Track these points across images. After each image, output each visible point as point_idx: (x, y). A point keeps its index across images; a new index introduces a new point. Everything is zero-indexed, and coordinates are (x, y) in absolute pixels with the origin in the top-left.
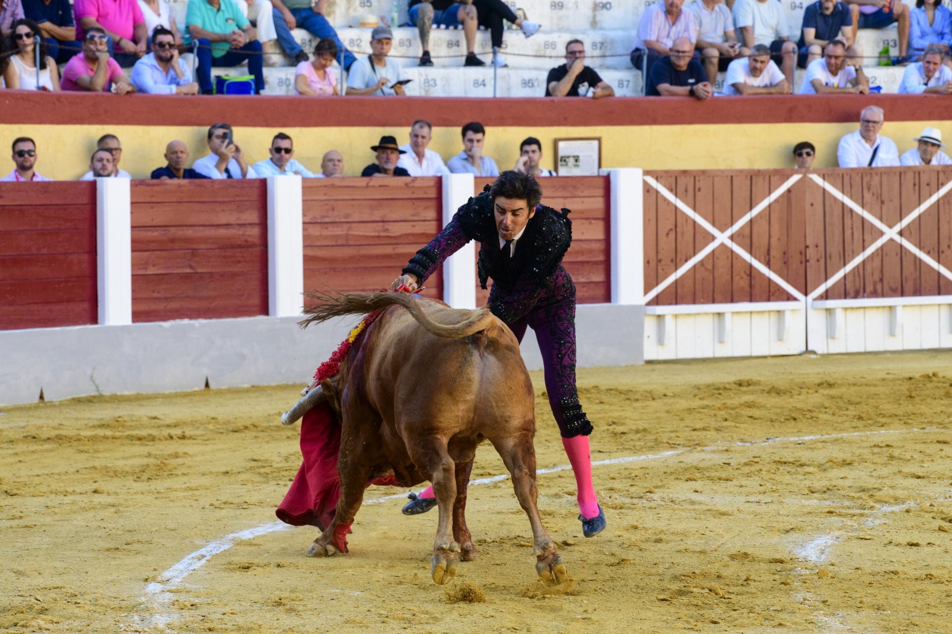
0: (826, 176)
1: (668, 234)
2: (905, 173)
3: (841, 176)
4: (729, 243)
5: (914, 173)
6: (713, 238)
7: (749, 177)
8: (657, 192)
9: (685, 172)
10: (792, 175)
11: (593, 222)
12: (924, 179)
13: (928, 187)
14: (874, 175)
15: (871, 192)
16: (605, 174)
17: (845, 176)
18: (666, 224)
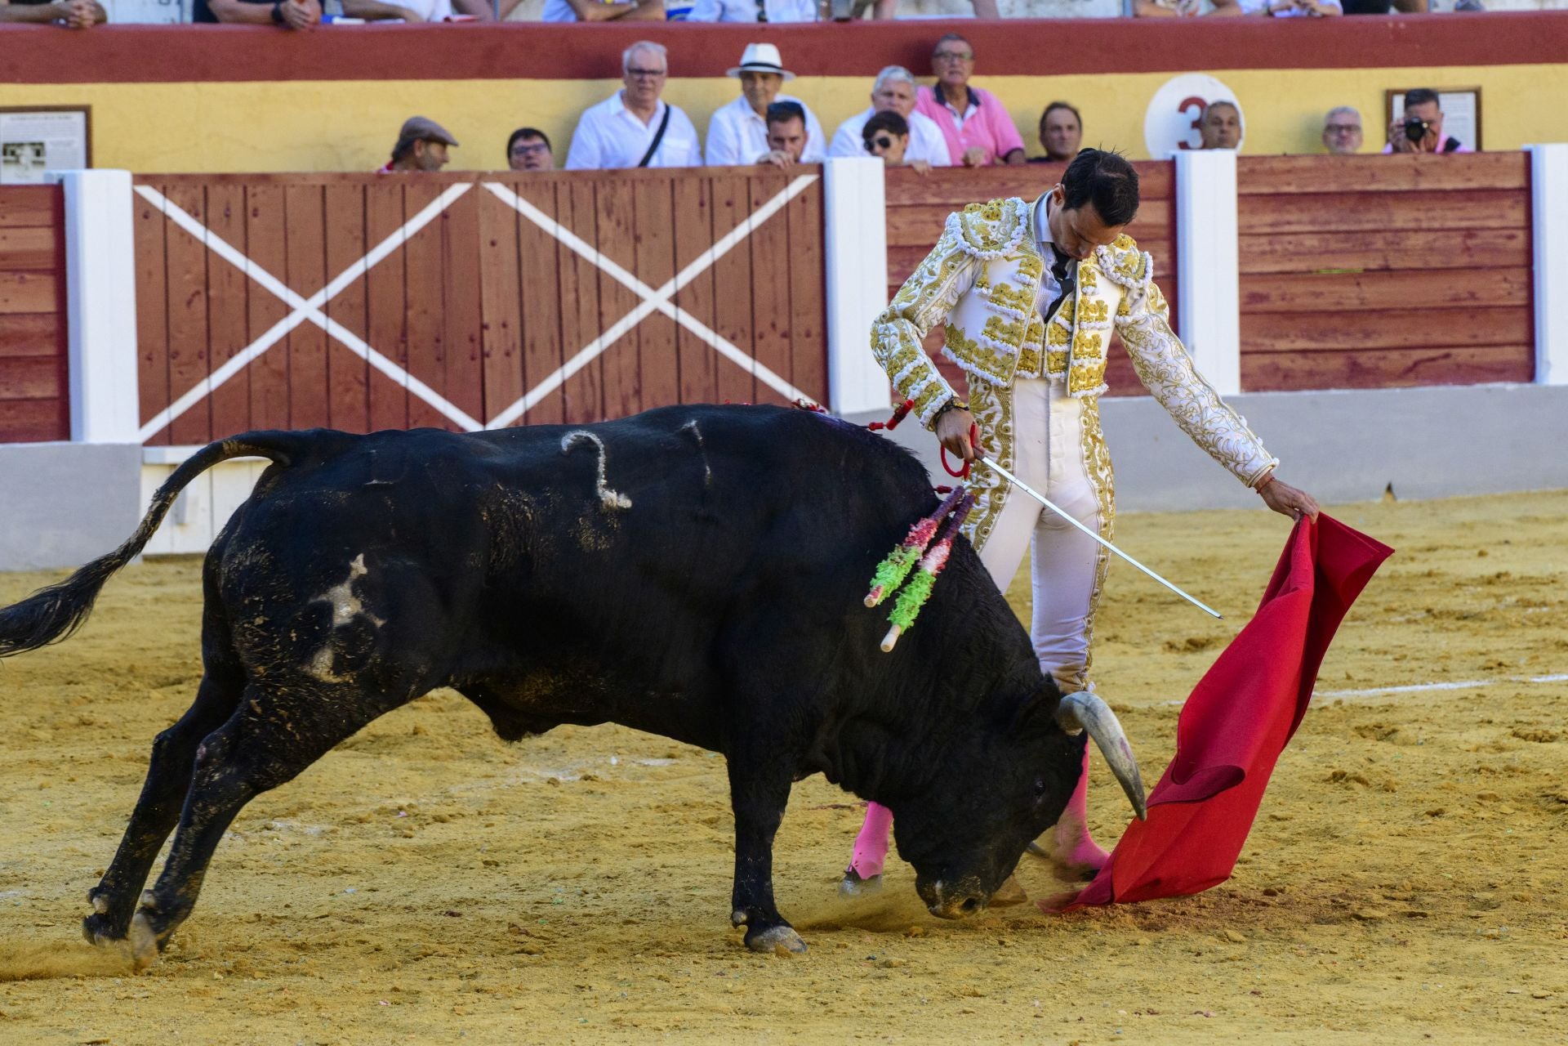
0: (521, 187)
1: (189, 303)
2: (682, 181)
3: (551, 185)
4: (320, 320)
5: (701, 180)
6: (288, 310)
7: (360, 188)
8: (166, 218)
9: (224, 179)
10: (449, 185)
11: (28, 276)
12: (721, 191)
13: (729, 209)
14: (619, 183)
15: (614, 218)
16: (55, 182)
17: (560, 186)
18: (185, 282)
